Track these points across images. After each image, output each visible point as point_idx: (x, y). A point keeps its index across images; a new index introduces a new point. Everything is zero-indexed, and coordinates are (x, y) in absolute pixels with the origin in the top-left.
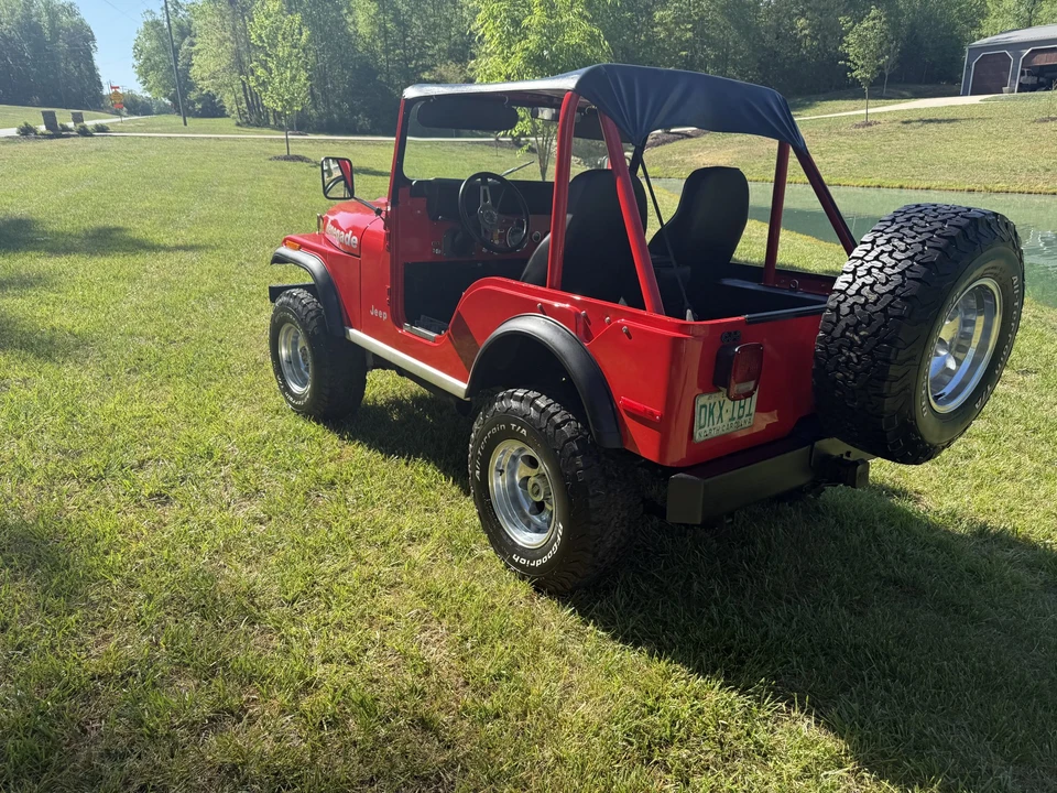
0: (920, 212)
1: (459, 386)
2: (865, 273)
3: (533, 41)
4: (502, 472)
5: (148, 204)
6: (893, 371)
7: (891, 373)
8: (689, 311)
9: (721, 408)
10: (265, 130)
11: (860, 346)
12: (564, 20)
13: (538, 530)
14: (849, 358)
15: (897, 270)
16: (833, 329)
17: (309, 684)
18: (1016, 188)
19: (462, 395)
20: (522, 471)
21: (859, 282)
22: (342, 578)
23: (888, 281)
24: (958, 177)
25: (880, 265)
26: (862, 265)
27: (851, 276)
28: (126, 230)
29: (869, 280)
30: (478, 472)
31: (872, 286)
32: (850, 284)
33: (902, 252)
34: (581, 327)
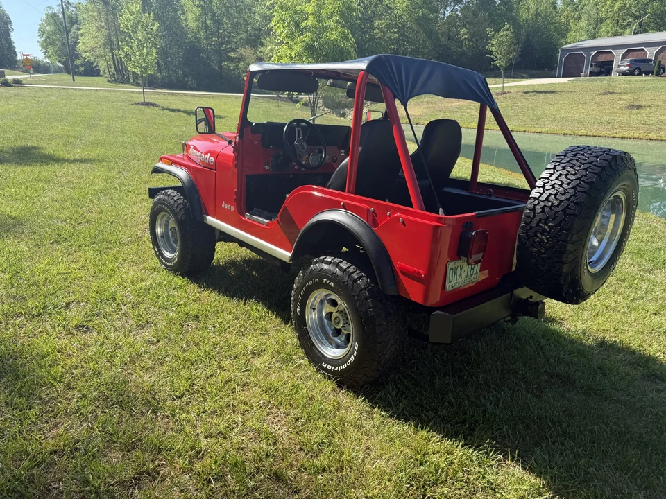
0: (581, 150)
1: (285, 254)
2: (551, 187)
3: (308, 37)
4: (314, 309)
5: (53, 132)
6: (570, 248)
7: (568, 249)
8: (441, 209)
9: (461, 270)
10: (127, 86)
11: (549, 232)
12: (327, 24)
13: (338, 347)
14: (542, 240)
15: (570, 186)
16: (531, 222)
17: (198, 452)
18: (592, 133)
19: (287, 260)
20: (327, 308)
21: (547, 192)
22: (211, 381)
23: (565, 193)
24: (557, 126)
25: (560, 183)
26: (548, 182)
27: (541, 189)
28: (39, 148)
29: (554, 192)
30: (298, 310)
31: (555, 195)
32: (542, 194)
33: (573, 175)
34: (371, 218)
